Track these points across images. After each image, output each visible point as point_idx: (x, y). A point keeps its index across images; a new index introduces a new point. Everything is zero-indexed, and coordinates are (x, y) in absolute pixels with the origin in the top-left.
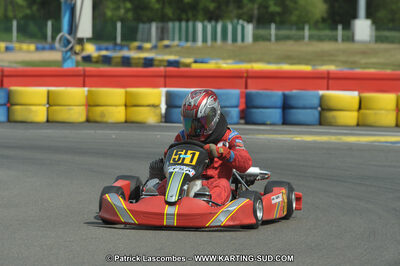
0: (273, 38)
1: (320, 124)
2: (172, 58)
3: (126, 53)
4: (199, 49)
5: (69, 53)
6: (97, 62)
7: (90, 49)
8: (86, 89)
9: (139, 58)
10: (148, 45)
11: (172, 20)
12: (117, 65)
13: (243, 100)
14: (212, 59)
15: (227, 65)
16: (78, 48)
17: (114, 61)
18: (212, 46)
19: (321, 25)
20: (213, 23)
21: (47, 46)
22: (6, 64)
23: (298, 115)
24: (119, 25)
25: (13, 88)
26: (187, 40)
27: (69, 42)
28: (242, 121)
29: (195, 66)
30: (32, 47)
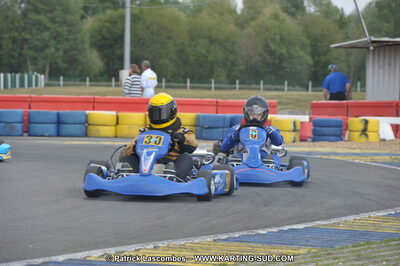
13: (26, 118)
28: (26, 134)
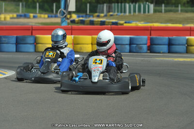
0: (163, 11)
1: (187, 53)
2: (114, 21)
3: (91, 19)
4: (127, 16)
5: (64, 19)
6: (78, 23)
7: (74, 17)
8: (73, 36)
9: (98, 21)
10: (102, 15)
11: (114, 2)
12: (87, 24)
13: (149, 41)
14: (134, 21)
15: (141, 24)
16: (68, 16)
17: (86, 22)
18: (133, 15)
19: (186, 5)
20: (134, 4)
21: (53, 15)
22: (34, 24)
23: (176, 48)
24: (88, 5)
25: (37, 36)
26: (121, 12)
27: (64, 13)
28: (149, 51)
29: (126, 25)
30: (46, 16)
